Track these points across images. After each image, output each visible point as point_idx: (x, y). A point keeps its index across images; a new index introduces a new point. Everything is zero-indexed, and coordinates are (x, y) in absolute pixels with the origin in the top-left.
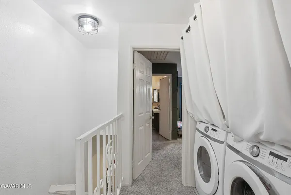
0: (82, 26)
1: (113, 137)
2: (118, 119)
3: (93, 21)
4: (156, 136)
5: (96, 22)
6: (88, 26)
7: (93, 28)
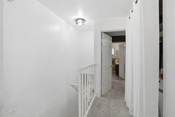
0: (77, 24)
1: (91, 75)
2: (94, 65)
3: (82, 21)
4: (117, 77)
5: (83, 21)
6: (80, 23)
7: (82, 24)
